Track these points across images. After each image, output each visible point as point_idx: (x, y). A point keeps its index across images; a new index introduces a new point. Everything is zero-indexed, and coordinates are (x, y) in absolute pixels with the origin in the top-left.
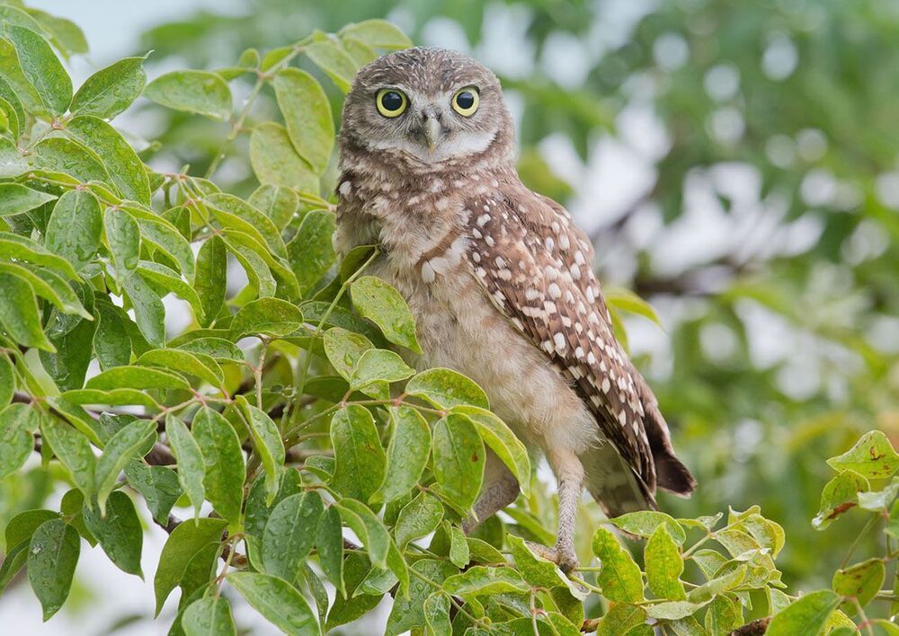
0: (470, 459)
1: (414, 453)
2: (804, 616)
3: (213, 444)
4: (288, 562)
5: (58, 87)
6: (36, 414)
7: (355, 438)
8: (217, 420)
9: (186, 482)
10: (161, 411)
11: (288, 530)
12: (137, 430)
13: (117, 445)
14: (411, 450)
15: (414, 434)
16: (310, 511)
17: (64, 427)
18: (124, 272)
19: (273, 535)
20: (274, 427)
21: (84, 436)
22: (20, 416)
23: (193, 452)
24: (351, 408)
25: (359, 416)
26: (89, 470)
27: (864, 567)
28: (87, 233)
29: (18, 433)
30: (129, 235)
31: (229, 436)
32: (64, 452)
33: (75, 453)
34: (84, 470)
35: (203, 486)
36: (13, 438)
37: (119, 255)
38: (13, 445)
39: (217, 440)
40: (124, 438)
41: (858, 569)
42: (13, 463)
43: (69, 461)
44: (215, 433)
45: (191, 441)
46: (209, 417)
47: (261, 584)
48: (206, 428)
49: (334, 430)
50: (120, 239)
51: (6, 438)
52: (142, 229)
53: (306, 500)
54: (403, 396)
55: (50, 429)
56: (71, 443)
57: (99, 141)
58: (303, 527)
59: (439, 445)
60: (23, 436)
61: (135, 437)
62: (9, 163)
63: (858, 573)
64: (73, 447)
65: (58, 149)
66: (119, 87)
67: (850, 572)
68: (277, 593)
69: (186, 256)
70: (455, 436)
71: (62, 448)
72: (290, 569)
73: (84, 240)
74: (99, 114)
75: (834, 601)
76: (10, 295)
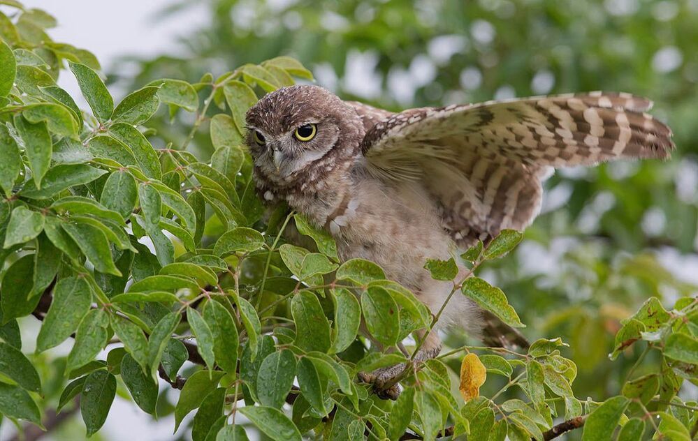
0: (389, 313)
1: (350, 317)
2: (607, 415)
3: (216, 323)
4: (275, 398)
5: (103, 104)
6: (106, 315)
7: (307, 313)
8: (218, 307)
9: (202, 351)
10: (183, 304)
11: (273, 376)
12: (169, 320)
13: (158, 333)
14: (348, 316)
15: (348, 305)
16: (286, 363)
17: (125, 322)
18: (151, 225)
19: (263, 380)
20: (253, 310)
21: (138, 327)
22: (96, 317)
23: (205, 331)
24: (302, 293)
25: (308, 298)
26: (143, 350)
27: (645, 380)
28: (127, 199)
29: (96, 329)
30: (154, 201)
31: (227, 318)
32: (126, 338)
33: (133, 339)
34: (140, 349)
35: (213, 353)
36: (93, 332)
37: (148, 214)
38: (93, 337)
39: (219, 321)
40: (162, 327)
41: (641, 381)
42: (95, 349)
43: (129, 344)
44: (217, 316)
45: (203, 323)
46: (213, 306)
47: (261, 413)
48: (211, 313)
49: (293, 308)
50: (148, 204)
51: (88, 333)
52: (162, 198)
53: (282, 356)
54: (335, 281)
55: (116, 324)
56: (130, 333)
57: (129, 139)
58: (283, 374)
59: (367, 309)
60: (99, 330)
61: (169, 326)
62: (78, 153)
63: (640, 384)
64: (131, 335)
65: (104, 144)
66: (143, 106)
67: (635, 383)
68: (273, 418)
69: (190, 217)
70: (375, 301)
71: (124, 336)
72: (276, 402)
73: (125, 204)
74: (129, 122)
75: (625, 403)
76: (89, 238)
